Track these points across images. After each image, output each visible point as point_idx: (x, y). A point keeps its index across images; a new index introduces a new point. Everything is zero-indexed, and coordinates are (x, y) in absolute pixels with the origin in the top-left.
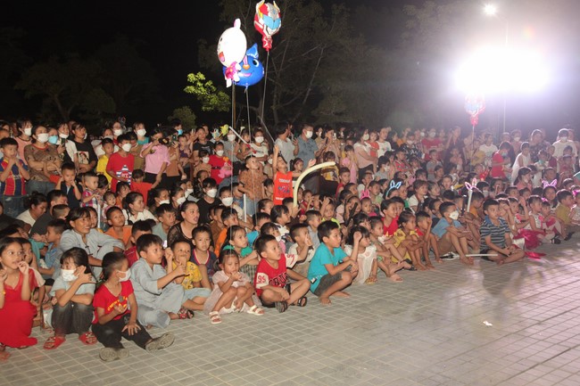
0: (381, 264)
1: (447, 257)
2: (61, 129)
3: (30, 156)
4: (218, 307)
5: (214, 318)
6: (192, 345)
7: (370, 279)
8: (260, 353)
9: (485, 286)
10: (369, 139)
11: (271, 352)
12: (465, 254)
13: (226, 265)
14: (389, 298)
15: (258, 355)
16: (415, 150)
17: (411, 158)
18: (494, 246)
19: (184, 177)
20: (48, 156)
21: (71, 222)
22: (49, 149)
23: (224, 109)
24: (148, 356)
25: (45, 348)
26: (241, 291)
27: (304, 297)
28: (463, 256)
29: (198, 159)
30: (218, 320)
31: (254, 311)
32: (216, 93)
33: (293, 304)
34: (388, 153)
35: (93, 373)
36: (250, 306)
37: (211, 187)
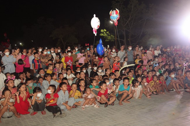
0: (144, 92)
1: (171, 90)
2: (52, 49)
3: (41, 58)
4: (84, 105)
5: (82, 108)
6: (73, 116)
7: (139, 97)
8: (92, 119)
9: (180, 101)
10: (151, 50)
11: (96, 119)
12: (178, 89)
13: (87, 92)
14: (143, 104)
15: (91, 120)
16: (170, 53)
17: (169, 56)
18: (188, 87)
19: (89, 63)
20: (46, 58)
21: (45, 78)
22: (46, 55)
23: (113, 40)
24: (58, 119)
25: (31, 115)
26: (92, 100)
27: (113, 102)
28: (177, 90)
29: (94, 57)
30: (84, 109)
31: (96, 106)
32: (110, 35)
33: (110, 105)
34: (159, 54)
35: (41, 123)
36: (95, 105)
37: (95, 67)
